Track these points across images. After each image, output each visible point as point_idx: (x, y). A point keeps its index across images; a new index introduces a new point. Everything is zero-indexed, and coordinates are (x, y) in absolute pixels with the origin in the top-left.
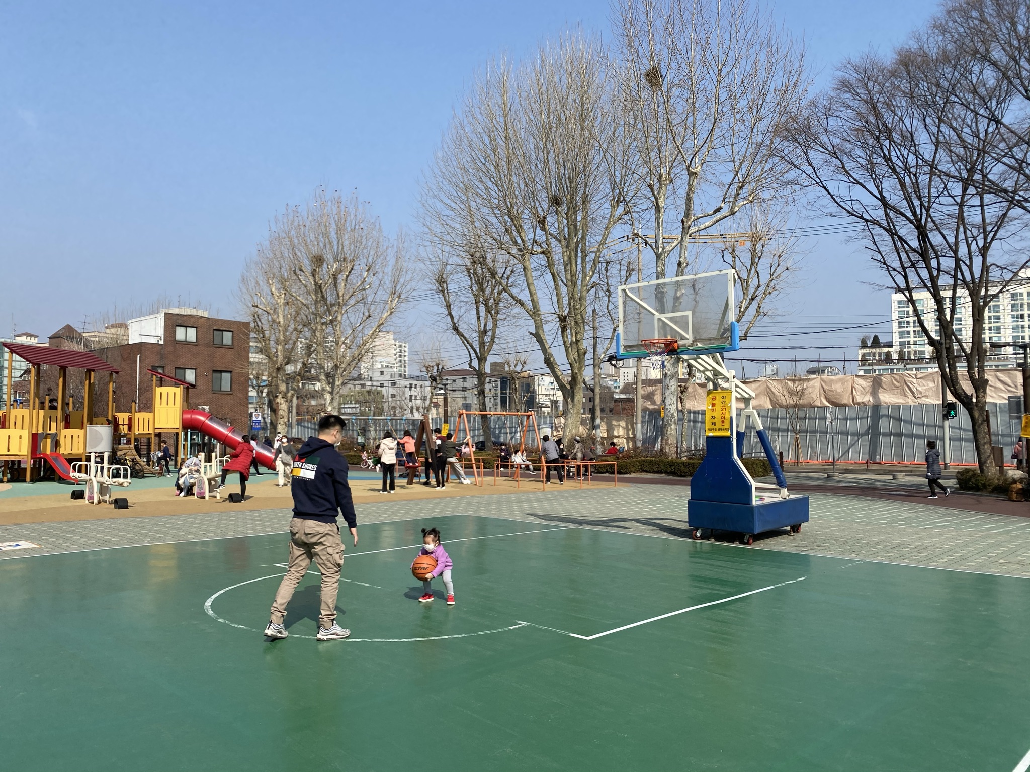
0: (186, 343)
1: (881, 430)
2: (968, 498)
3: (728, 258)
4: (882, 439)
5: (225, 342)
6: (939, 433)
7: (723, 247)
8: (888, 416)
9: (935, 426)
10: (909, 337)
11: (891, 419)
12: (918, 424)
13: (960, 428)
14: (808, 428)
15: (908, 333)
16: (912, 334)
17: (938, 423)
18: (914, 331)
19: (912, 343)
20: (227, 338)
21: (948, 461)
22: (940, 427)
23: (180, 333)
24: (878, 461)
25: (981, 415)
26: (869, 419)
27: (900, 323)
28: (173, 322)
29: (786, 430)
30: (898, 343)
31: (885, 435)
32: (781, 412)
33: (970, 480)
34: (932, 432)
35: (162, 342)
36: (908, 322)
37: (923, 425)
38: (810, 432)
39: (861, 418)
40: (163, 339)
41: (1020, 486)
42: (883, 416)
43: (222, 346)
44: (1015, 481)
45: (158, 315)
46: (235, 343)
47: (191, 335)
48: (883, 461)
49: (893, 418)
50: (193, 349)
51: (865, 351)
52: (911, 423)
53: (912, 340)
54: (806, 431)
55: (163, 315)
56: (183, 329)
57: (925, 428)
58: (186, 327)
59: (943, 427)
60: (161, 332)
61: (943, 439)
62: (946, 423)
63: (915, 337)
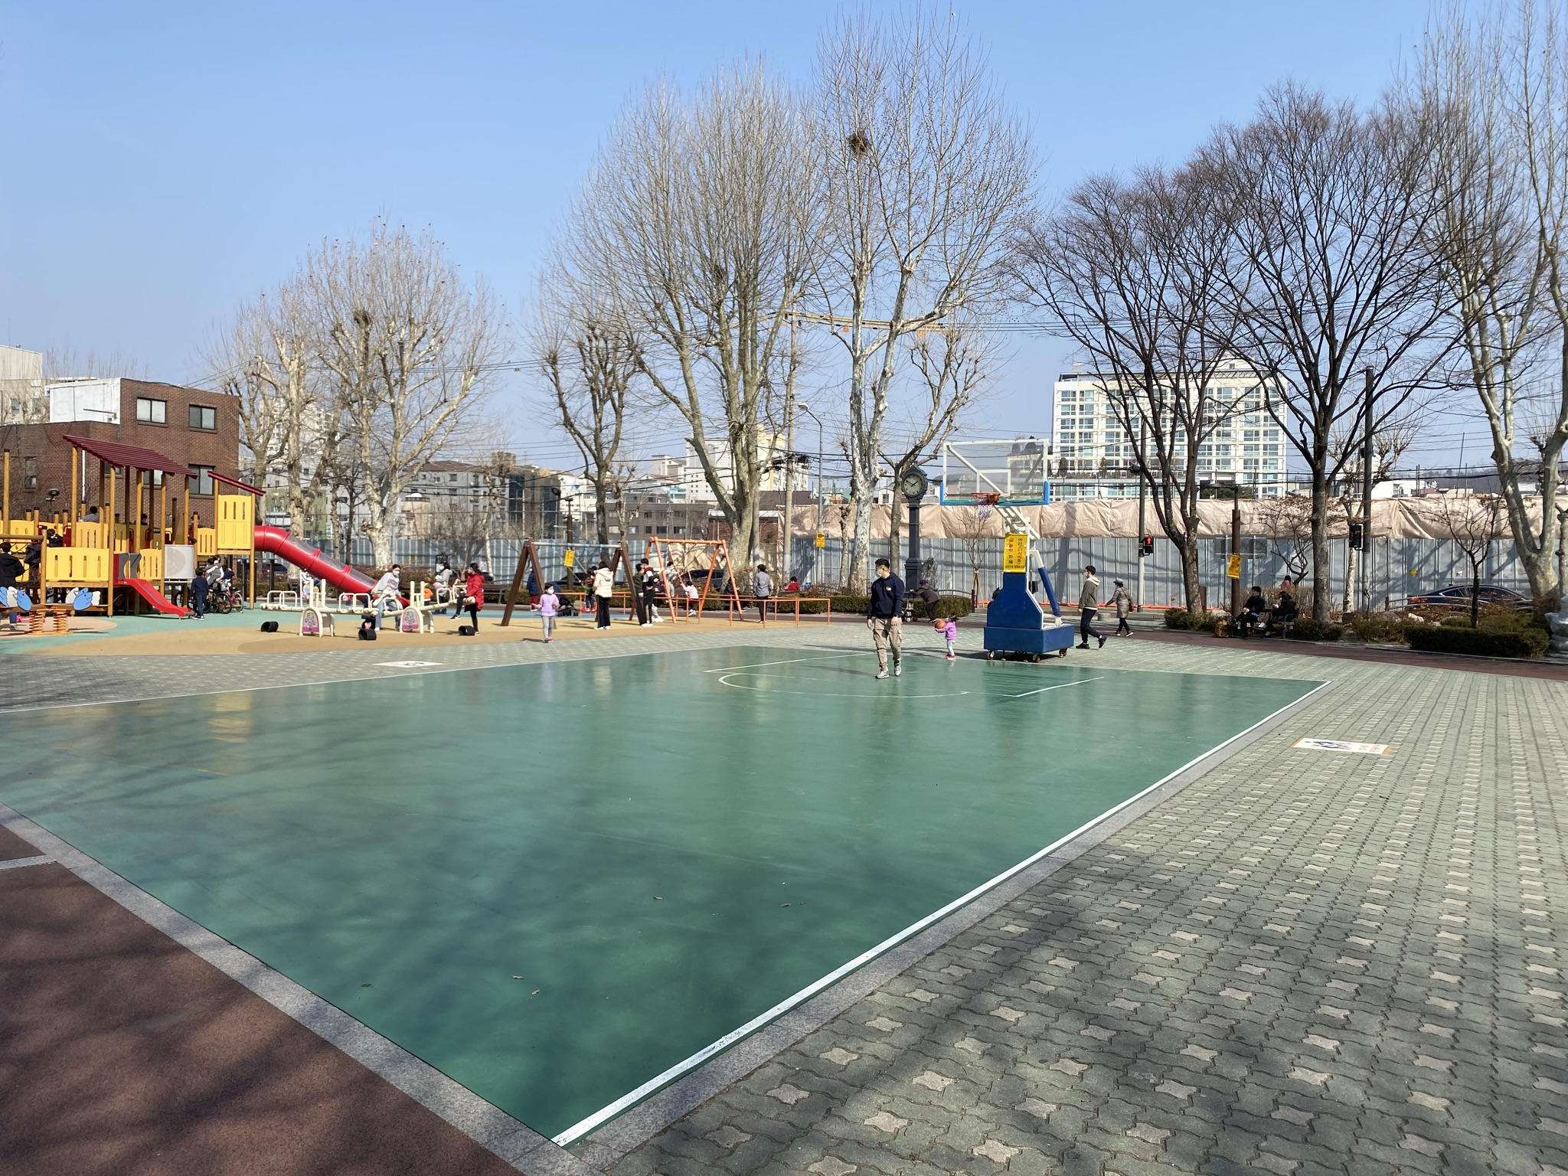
0: (151, 423)
1: (1070, 566)
2: (1179, 635)
3: (918, 359)
4: (1070, 577)
5: (204, 424)
6: (1132, 571)
7: (913, 346)
8: (1078, 551)
9: (1128, 563)
10: (1073, 442)
11: (1081, 555)
12: (1109, 561)
13: (1154, 566)
14: (987, 563)
15: (1073, 435)
16: (1077, 436)
17: (1131, 559)
18: (1081, 434)
19: (1077, 448)
20: (208, 419)
21: (1141, 603)
22: (1133, 564)
23: (143, 410)
24: (1064, 602)
25: (1191, 554)
26: (1057, 554)
27: (1063, 422)
28: (133, 392)
29: (962, 565)
30: (1059, 450)
31: (1074, 572)
32: (957, 543)
33: (1179, 618)
34: (1121, 569)
35: (117, 421)
36: (1073, 421)
37: (1116, 561)
38: (989, 568)
39: (1048, 553)
40: (118, 416)
41: (1225, 623)
42: (1072, 550)
43: (201, 429)
44: (1220, 619)
45: (110, 381)
46: (219, 426)
47: (159, 412)
48: (1070, 603)
49: (1084, 553)
50: (161, 431)
51: (1016, 458)
52: (1103, 558)
53: (1077, 445)
54: (985, 567)
55: (118, 381)
56: (147, 403)
57: (1118, 565)
58: (151, 400)
59: (1138, 564)
60: (115, 406)
61: (1137, 578)
62: (1142, 560)
63: (1081, 441)
